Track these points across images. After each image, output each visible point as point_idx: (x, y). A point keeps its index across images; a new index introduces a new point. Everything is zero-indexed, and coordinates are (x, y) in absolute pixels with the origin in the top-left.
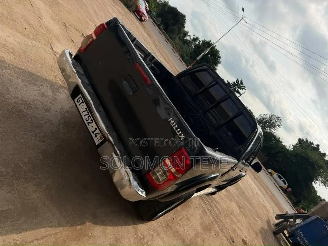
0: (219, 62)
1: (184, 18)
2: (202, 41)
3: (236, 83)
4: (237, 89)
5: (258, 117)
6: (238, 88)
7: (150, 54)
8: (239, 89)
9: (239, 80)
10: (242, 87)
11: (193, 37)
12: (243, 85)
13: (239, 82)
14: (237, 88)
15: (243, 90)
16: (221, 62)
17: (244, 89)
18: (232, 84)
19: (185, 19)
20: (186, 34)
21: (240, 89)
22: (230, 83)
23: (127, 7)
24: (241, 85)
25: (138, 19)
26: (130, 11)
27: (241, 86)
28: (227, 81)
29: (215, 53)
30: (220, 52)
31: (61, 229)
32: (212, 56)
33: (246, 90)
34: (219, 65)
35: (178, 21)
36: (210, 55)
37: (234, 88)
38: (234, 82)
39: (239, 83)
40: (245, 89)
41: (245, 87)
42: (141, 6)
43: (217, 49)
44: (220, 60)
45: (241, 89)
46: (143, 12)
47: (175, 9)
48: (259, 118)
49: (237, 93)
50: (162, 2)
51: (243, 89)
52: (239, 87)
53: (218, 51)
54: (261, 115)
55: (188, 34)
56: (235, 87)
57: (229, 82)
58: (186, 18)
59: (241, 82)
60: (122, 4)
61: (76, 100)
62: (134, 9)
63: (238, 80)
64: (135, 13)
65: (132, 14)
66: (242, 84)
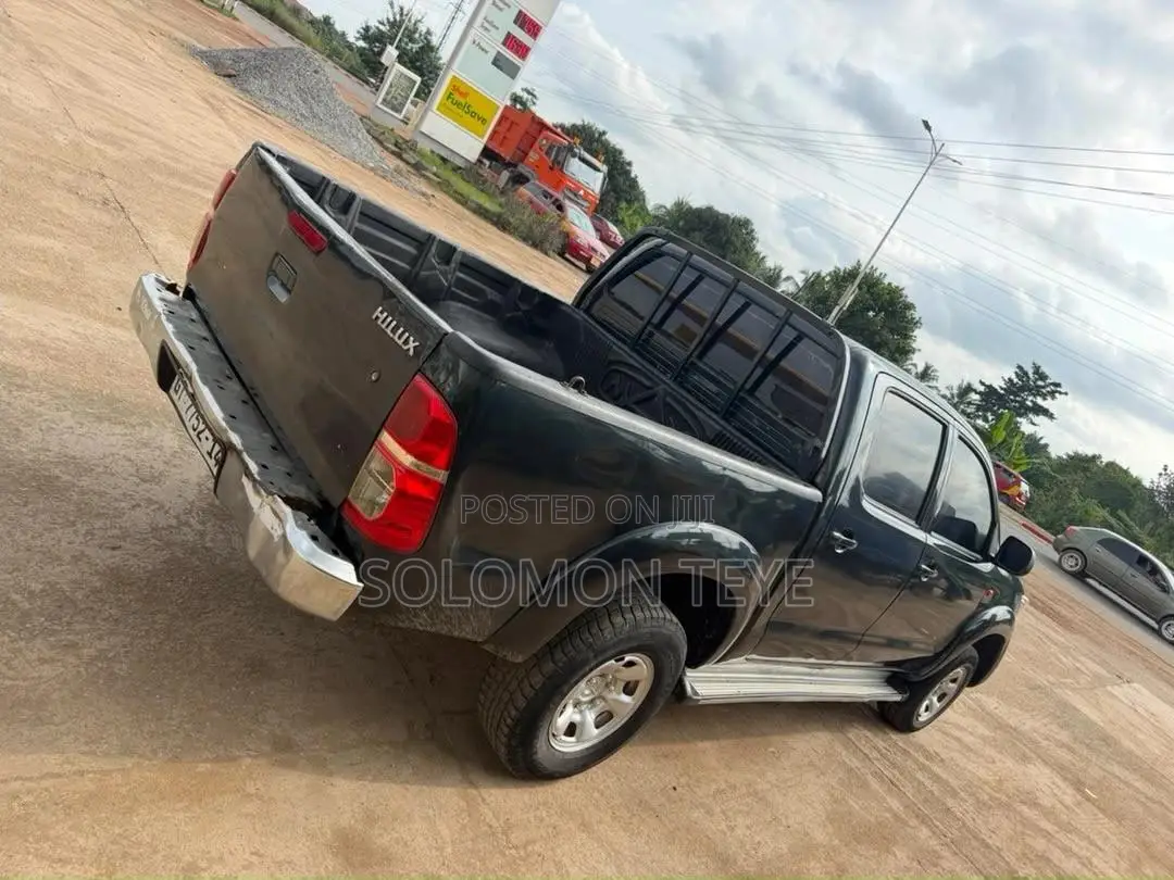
0: (916, 323)
1: (746, 229)
2: (830, 274)
3: (1016, 380)
4: (1032, 401)
5: (1156, 480)
6: (1035, 396)
7: (431, 237)
8: (1039, 401)
9: (1025, 369)
10: (1048, 389)
11: (803, 277)
12: (1048, 381)
13: (1026, 374)
14: (1031, 398)
15: (1053, 398)
16: (922, 321)
17: (1057, 395)
18: (1002, 389)
19: (752, 231)
20: (774, 278)
21: (1045, 399)
22: (996, 386)
23: (535, 246)
24: (1040, 383)
25: (581, 269)
26: (546, 254)
27: (1043, 387)
28: (982, 383)
29: (888, 297)
30: (903, 289)
31: (129, 763)
32: (880, 311)
33: (1066, 394)
34: (917, 332)
35: (728, 241)
36: (874, 311)
37: (1016, 401)
38: (1009, 379)
39: (1028, 377)
40: (1060, 393)
41: (1058, 385)
42: (578, 231)
43: (890, 284)
44: (916, 316)
45: (1049, 398)
46: (589, 246)
47: (710, 209)
48: (1164, 483)
49: (1038, 415)
50: (665, 207)
51: (1052, 394)
52: (1037, 391)
53: (897, 287)
54: (1166, 470)
55: (784, 275)
56: (1019, 396)
57: (990, 387)
58: (753, 227)
59: (1034, 373)
60: (512, 240)
61: (172, 391)
62: (558, 242)
63: (1020, 367)
64: (567, 256)
65: (555, 259)
66: (1043, 377)
